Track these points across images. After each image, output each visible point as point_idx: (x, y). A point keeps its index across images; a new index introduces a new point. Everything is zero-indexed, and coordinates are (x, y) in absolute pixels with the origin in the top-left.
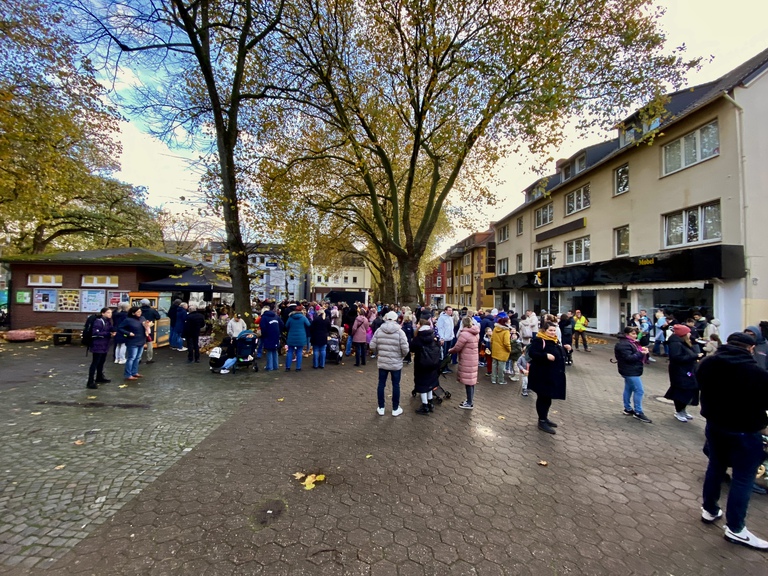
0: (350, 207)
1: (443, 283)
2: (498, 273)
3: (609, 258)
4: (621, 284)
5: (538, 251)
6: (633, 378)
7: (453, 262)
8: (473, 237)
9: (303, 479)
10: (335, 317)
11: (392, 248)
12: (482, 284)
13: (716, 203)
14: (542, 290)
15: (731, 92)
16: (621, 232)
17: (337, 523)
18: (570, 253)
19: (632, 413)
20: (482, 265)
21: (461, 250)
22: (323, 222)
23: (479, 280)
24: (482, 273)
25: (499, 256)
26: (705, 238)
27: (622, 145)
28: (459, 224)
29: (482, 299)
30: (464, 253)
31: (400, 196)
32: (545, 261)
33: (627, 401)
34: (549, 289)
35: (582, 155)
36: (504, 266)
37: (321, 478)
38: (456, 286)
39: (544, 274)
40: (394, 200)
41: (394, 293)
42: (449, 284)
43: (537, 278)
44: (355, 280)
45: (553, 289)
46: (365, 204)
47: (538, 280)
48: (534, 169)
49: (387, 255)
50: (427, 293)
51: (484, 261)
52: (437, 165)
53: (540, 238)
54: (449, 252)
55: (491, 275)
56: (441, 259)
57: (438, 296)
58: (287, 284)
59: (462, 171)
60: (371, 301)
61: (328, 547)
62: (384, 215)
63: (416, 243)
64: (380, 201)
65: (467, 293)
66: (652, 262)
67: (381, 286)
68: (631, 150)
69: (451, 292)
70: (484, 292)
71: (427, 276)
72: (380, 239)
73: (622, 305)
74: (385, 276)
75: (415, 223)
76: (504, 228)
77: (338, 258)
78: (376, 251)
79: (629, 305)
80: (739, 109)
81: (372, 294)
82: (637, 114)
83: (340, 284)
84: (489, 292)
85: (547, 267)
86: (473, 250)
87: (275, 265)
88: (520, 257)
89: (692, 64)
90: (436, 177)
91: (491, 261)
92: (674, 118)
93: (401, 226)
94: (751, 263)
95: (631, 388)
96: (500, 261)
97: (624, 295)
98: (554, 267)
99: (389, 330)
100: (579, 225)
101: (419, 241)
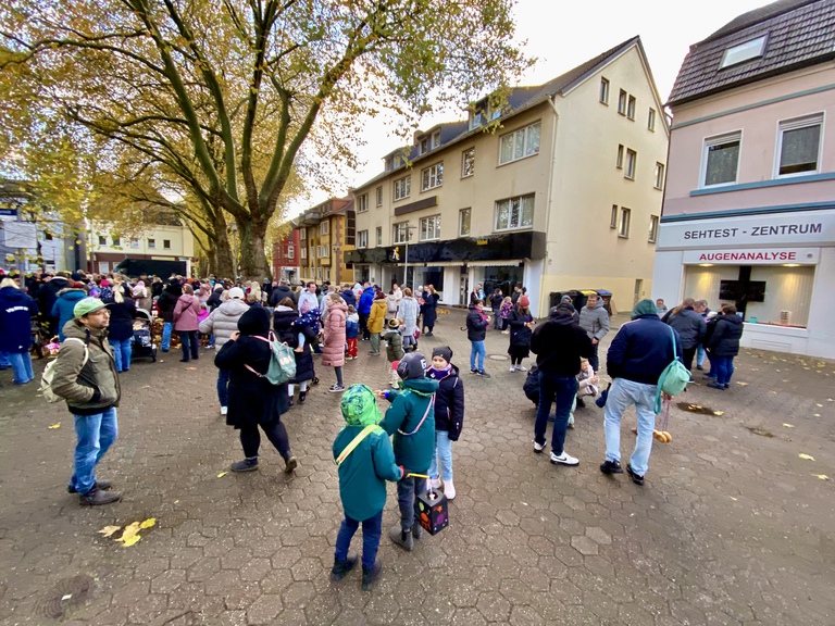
0: (150, 134)
1: (296, 253)
2: (358, 246)
3: (454, 237)
4: (463, 261)
5: (396, 226)
6: (479, 342)
7: (308, 229)
8: (330, 202)
9: (119, 534)
10: (141, 297)
11: (226, 202)
12: (342, 257)
13: (532, 195)
14: (399, 265)
15: (553, 99)
16: (465, 213)
17: (187, 575)
18: (424, 230)
19: (476, 371)
20: (341, 236)
21: (317, 216)
22: (104, 152)
23: (338, 251)
24: (341, 244)
25: (359, 228)
26: (522, 225)
27: (470, 129)
28: (316, 184)
29: (341, 273)
30: (320, 220)
31: (237, 133)
32: (402, 236)
33: (473, 362)
34: (407, 265)
35: (438, 131)
36: (364, 238)
37: (150, 523)
38: (312, 258)
39: (402, 248)
40: (226, 136)
41: (231, 264)
42: (303, 256)
43: (395, 253)
44: (167, 244)
45: (409, 265)
46: (177, 136)
47: (396, 255)
48: (397, 133)
49: (219, 214)
50: (277, 265)
51: (343, 231)
52: (287, 103)
53: (399, 212)
54: (302, 216)
55: (351, 248)
56: (292, 224)
57: (291, 268)
58: (40, 246)
59: (319, 119)
60: (196, 274)
61: (180, 612)
62: (212, 155)
63: (262, 201)
64: (204, 134)
65: (325, 266)
66: (486, 242)
67: (210, 254)
68: (478, 135)
69: (306, 265)
70: (343, 265)
71: (276, 244)
72: (206, 189)
73: (462, 280)
74: (216, 240)
75: (260, 175)
76: (364, 197)
77: (135, 210)
78: (200, 205)
79: (467, 281)
80: (557, 115)
81: (197, 264)
82: (486, 99)
83: (141, 249)
84: (349, 266)
85: (404, 242)
86: (331, 217)
87: (14, 213)
88: (379, 230)
89: (531, 63)
90: (286, 119)
91: (351, 232)
92: (512, 112)
93: (239, 176)
94: (550, 248)
95: (476, 350)
96: (360, 233)
97: (464, 270)
98: (410, 242)
99: (230, 311)
100: (431, 203)
101: (266, 198)
